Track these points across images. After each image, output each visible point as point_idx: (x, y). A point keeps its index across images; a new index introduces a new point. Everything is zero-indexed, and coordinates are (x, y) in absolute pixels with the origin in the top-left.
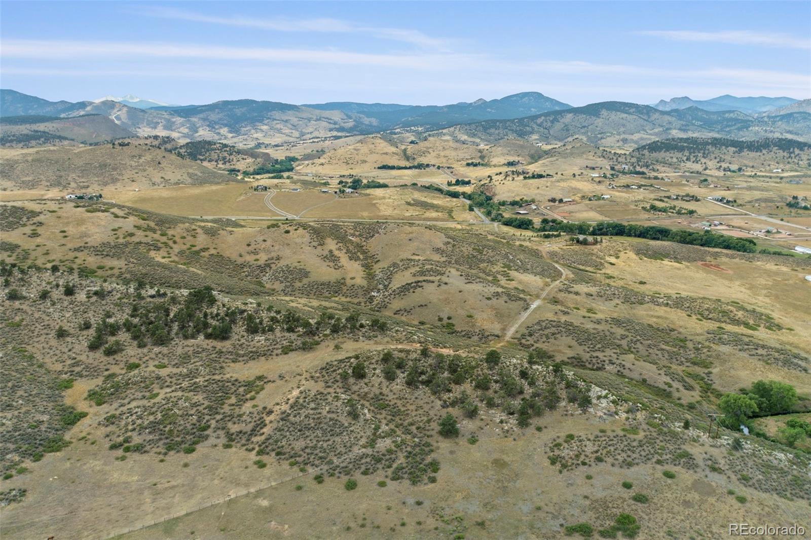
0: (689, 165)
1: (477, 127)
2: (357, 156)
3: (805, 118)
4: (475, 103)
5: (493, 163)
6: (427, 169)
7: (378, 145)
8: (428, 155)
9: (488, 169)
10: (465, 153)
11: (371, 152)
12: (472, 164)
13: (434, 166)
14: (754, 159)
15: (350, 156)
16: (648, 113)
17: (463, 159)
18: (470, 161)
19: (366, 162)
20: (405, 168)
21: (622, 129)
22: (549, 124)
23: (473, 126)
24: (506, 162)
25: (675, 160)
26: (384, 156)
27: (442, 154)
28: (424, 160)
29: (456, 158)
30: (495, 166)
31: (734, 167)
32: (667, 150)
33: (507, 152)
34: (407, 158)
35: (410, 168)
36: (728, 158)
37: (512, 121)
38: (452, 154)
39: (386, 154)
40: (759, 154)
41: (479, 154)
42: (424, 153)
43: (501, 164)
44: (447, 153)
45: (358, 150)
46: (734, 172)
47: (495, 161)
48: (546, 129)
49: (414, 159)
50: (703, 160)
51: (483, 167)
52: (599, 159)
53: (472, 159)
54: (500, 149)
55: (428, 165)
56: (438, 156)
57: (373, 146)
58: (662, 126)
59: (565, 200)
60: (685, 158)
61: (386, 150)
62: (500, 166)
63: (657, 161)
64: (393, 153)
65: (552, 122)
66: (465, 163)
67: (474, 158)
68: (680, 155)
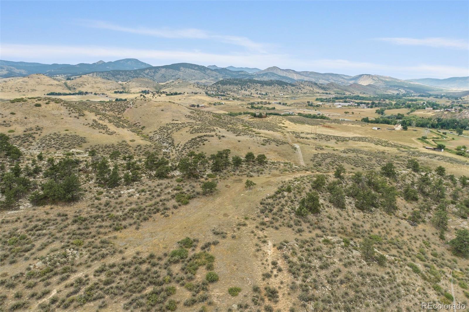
0: (243, 91)
1: (108, 74)
2: (27, 87)
3: (273, 75)
4: (97, 63)
5: (132, 92)
6: (87, 95)
7: (42, 79)
8: (85, 86)
9: (130, 95)
10: (111, 85)
11: (39, 84)
12: (118, 92)
13: (91, 93)
14: (269, 89)
15: (20, 86)
16: (204, 70)
17: (111, 89)
18: (117, 91)
19: (35, 90)
20: (70, 94)
21: (194, 78)
22: (153, 74)
23: (105, 74)
24: (141, 91)
25: (235, 89)
26: (51, 86)
27: (95, 86)
28: (84, 90)
29: (106, 88)
30: (134, 93)
31: (264, 93)
32: (230, 85)
33: (139, 85)
34: (69, 89)
35: (73, 94)
36: (258, 88)
37: (130, 71)
38: (103, 86)
39: (52, 85)
40: (271, 87)
41: (121, 86)
42: (82, 85)
43: (138, 92)
44: (99, 85)
45: (26, 82)
46: (264, 95)
47: (133, 90)
48: (151, 76)
49: (75, 89)
50: (249, 90)
51: (126, 94)
52: (196, 89)
53: (117, 89)
54: (134, 83)
55: (86, 93)
56: (93, 87)
57: (39, 80)
58: (213, 77)
59: (200, 105)
60: (240, 89)
61: (50, 83)
62: (137, 93)
63: (227, 90)
64: (57, 85)
65: (154, 73)
66: (113, 91)
67: (119, 89)
68: (237, 87)
